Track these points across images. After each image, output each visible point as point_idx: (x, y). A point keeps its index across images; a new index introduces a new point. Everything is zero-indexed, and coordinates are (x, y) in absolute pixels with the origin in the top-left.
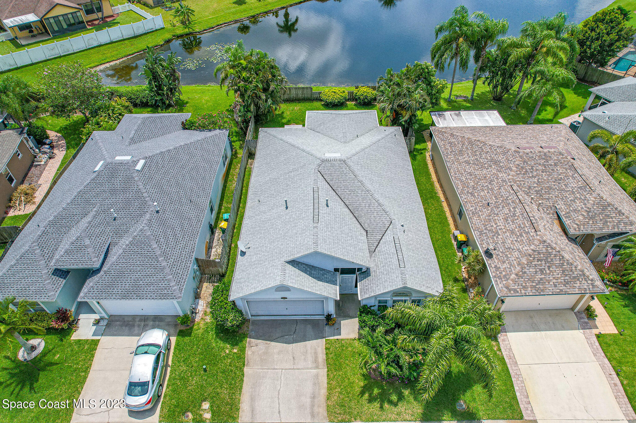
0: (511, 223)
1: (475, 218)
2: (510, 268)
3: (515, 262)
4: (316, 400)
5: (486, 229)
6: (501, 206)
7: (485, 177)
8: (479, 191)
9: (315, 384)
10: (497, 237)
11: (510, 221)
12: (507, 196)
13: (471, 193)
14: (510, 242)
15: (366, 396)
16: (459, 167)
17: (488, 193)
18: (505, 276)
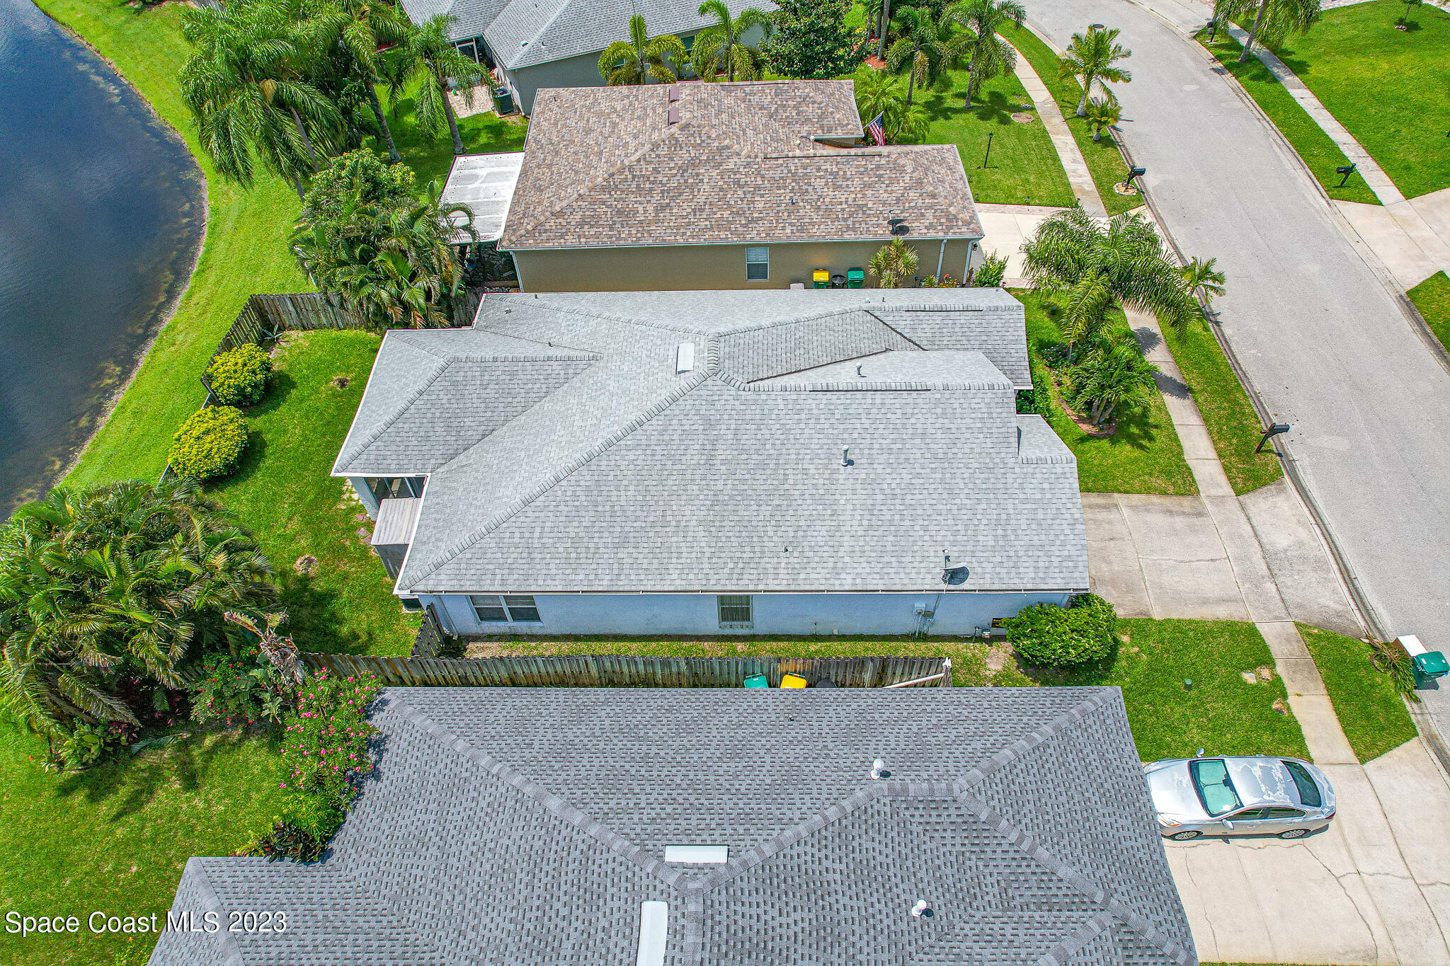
0: (849, 183)
1: (815, 230)
2: (936, 210)
3: (927, 201)
4: (1173, 509)
5: (845, 220)
6: (805, 187)
7: (721, 189)
8: (749, 208)
9: (1147, 510)
10: (870, 209)
11: (845, 183)
12: (786, 171)
13: (750, 222)
14: (886, 195)
15: (1145, 443)
16: (666, 224)
17: (762, 196)
18: (949, 220)
